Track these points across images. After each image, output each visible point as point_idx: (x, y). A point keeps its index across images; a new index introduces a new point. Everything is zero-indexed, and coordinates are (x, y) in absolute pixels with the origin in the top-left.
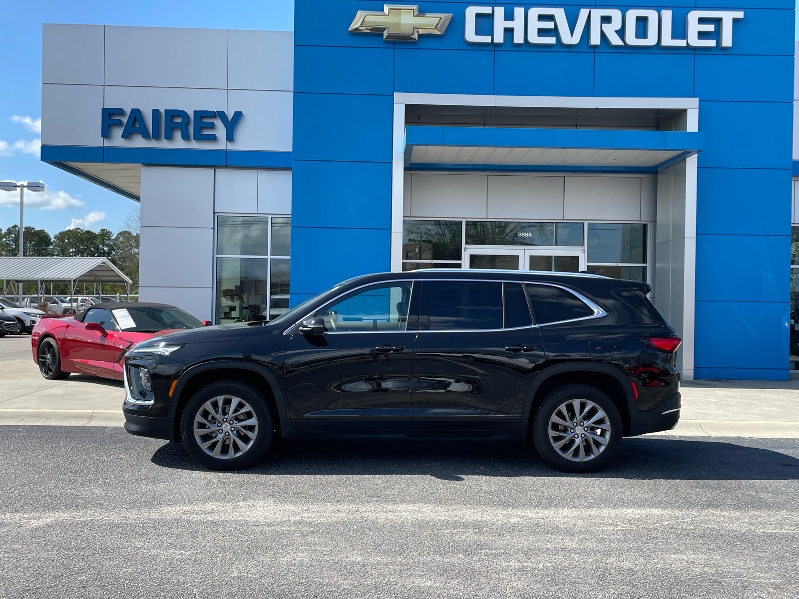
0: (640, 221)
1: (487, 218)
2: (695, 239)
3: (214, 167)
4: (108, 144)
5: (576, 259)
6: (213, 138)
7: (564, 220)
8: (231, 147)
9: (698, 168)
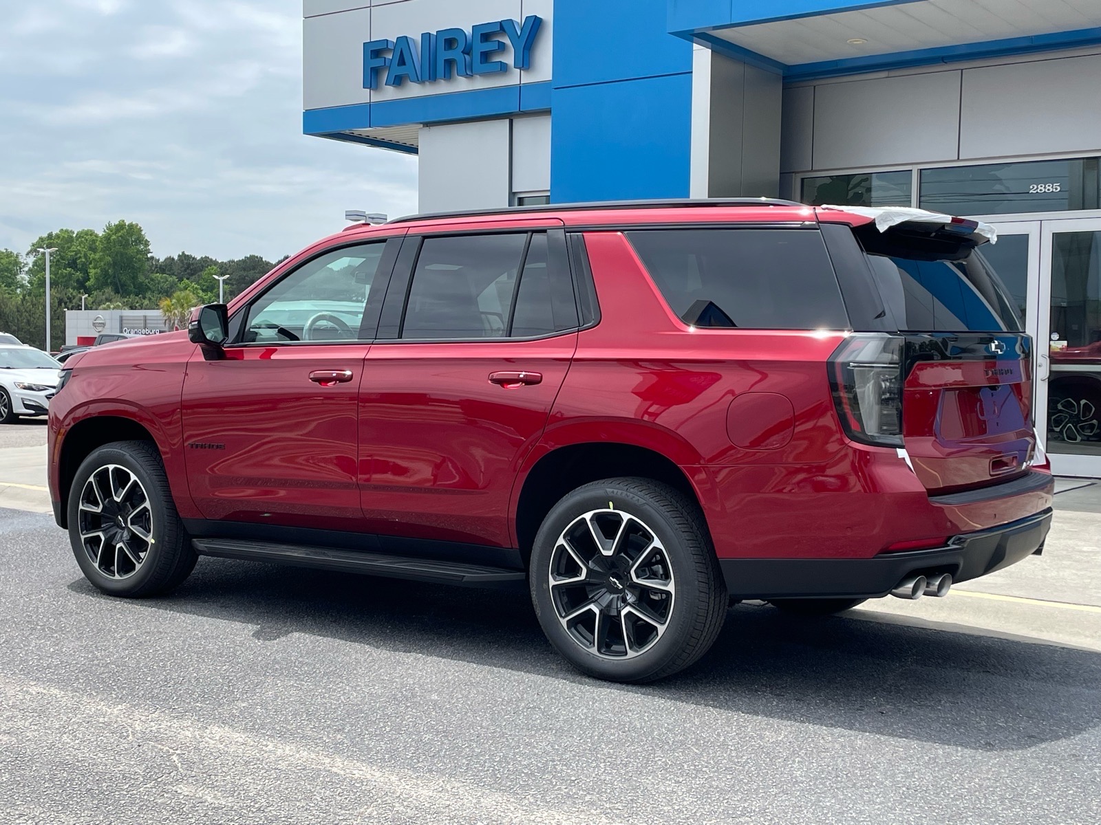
1: (959, 160)
3: (510, 117)
4: (376, 97)
6: (504, 68)
8: (527, 78)
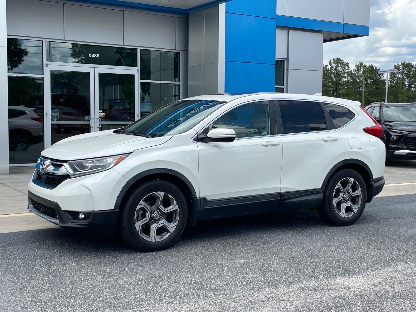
0: (176, 50)
1: (64, 40)
2: (225, 64)
5: (132, 77)
7: (123, 45)
9: (226, 13)
